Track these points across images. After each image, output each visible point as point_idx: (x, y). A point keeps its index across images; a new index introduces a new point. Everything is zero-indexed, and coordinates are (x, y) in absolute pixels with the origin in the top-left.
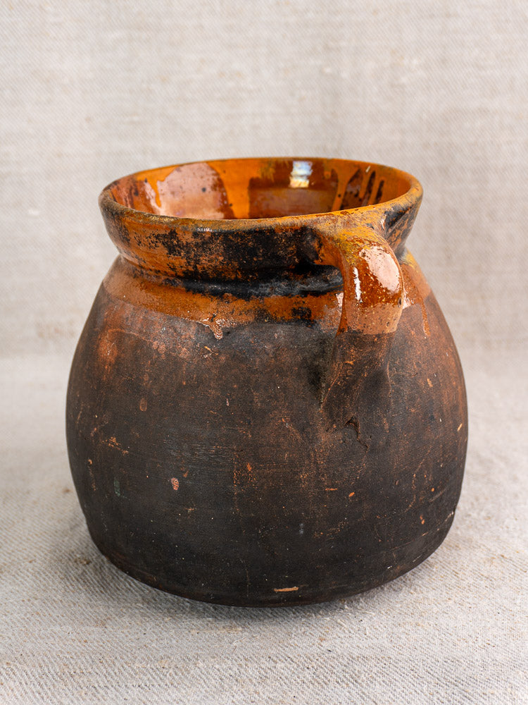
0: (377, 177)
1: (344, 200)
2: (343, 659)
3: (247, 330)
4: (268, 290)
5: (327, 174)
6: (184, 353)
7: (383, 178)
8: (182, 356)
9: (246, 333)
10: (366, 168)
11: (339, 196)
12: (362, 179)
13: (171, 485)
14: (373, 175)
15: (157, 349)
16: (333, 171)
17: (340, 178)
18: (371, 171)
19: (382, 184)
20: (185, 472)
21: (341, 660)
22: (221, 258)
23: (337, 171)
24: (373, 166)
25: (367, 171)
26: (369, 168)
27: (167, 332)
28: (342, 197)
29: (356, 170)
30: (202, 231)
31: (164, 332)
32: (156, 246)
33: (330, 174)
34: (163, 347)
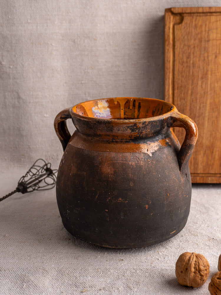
0: (136, 101)
1: (124, 111)
2: (159, 270)
3: (158, 152)
4: (158, 139)
5: (116, 103)
6: (142, 163)
7: (139, 102)
9: (157, 153)
10: (131, 99)
11: (122, 109)
12: (130, 103)
13: (145, 208)
15: (132, 164)
17: (121, 104)
19: (139, 103)
20: (150, 202)
21: (158, 270)
22: (149, 130)
23: (119, 101)
25: (131, 100)
26: (132, 99)
28: (123, 109)
29: (127, 100)
30: (145, 122)
31: (132, 158)
32: (127, 130)
33: (117, 103)
34: (133, 163)
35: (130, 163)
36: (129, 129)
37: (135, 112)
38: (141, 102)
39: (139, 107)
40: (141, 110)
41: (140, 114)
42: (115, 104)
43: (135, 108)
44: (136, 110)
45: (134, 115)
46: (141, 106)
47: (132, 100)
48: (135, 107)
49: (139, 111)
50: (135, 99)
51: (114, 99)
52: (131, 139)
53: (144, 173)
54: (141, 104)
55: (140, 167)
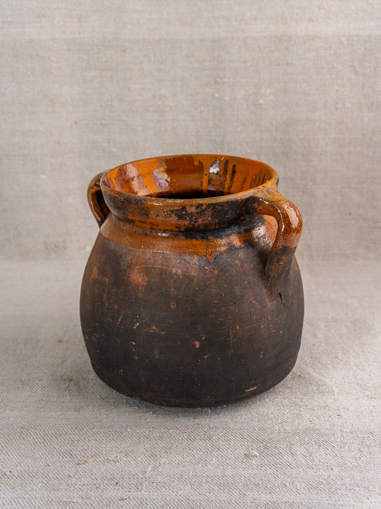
0: (230, 162)
1: (209, 177)
3: (225, 255)
5: (196, 163)
6: (194, 272)
7: (234, 163)
8: (193, 274)
11: (206, 175)
14: (227, 162)
15: (176, 273)
16: (199, 161)
18: (226, 160)
19: (234, 167)
20: (203, 337)
23: (202, 161)
24: (226, 156)
25: (222, 159)
27: (180, 263)
30: (201, 205)
31: (178, 263)
32: (170, 216)
33: (198, 163)
34: (179, 271)
35: (174, 270)
36: (173, 215)
37: (225, 180)
38: (236, 164)
39: (234, 172)
40: (235, 179)
41: (233, 185)
42: (194, 166)
43: (226, 175)
44: (228, 177)
45: (224, 185)
46: (237, 170)
47: (224, 159)
48: (227, 171)
49: (232, 179)
50: (228, 159)
51: (194, 157)
52: (180, 231)
53: (195, 290)
54: (237, 167)
55: (190, 279)
